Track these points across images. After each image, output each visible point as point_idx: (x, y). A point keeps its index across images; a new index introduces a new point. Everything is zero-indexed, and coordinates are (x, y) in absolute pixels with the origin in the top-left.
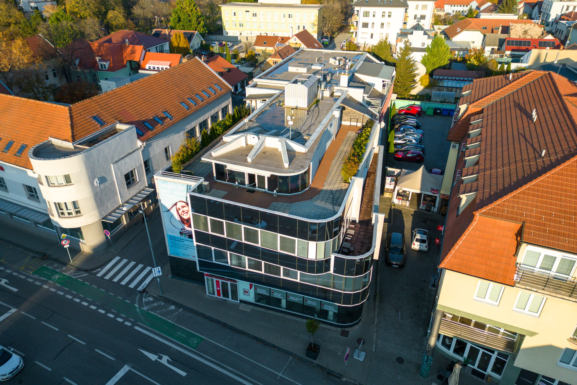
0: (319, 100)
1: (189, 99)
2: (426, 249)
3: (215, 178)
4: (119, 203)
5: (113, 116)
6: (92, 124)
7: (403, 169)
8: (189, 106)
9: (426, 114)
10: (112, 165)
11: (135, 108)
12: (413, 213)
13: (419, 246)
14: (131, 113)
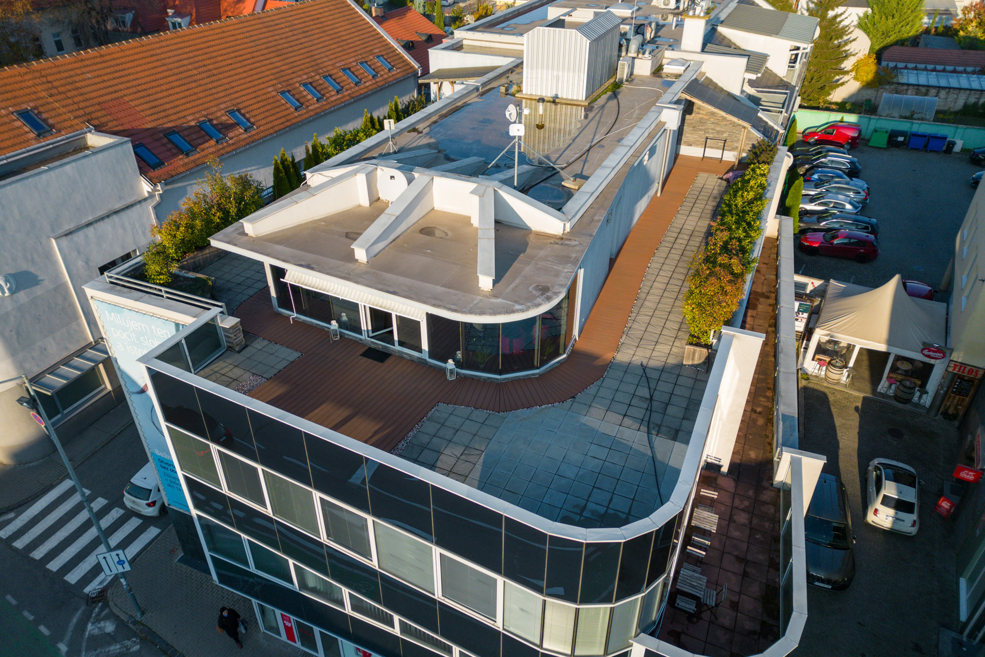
0: (621, 82)
1: (305, 85)
2: (913, 531)
3: (275, 302)
4: (86, 339)
5: (81, 112)
6: (13, 129)
7: (832, 281)
8: (302, 100)
9: (870, 144)
10: (53, 241)
11: (152, 98)
12: (859, 405)
13: (891, 519)
14: (137, 109)
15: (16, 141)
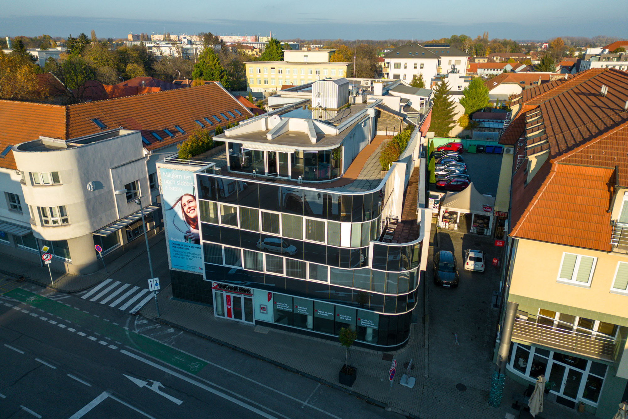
0: (351, 104)
1: (205, 118)
2: (482, 269)
3: (229, 168)
4: (116, 218)
5: (116, 122)
6: (91, 126)
7: (448, 192)
8: (205, 124)
9: (469, 152)
10: (110, 170)
11: (143, 118)
12: (463, 237)
13: (473, 266)
14: (138, 122)
15: (93, 130)
